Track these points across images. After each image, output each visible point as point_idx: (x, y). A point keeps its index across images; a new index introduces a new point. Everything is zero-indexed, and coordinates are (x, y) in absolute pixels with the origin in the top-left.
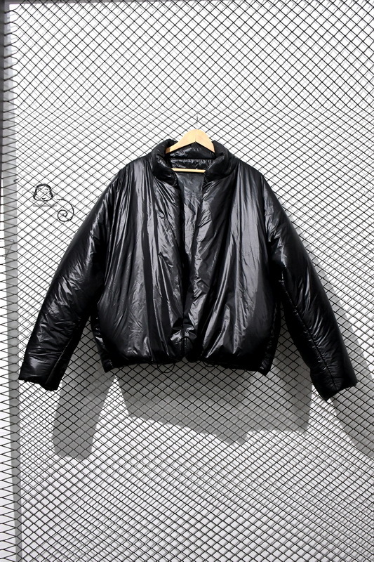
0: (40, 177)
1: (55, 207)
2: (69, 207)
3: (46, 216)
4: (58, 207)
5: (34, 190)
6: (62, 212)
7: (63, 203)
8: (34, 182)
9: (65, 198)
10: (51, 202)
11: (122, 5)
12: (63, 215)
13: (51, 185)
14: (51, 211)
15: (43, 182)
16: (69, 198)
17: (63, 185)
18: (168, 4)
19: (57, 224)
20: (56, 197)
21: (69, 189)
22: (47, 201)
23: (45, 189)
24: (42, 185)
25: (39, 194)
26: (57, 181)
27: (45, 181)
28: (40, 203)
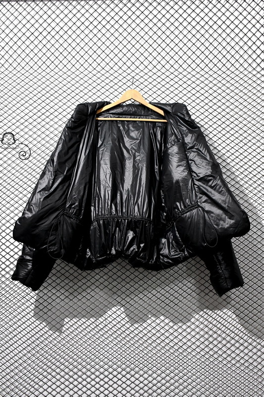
0: (5, 128)
2: (26, 149)
3: (9, 156)
4: (18, 150)
6: (22, 153)
7: (22, 146)
9: (24, 143)
10: (14, 146)
11: (58, 3)
12: (23, 155)
13: (13, 133)
14: (14, 152)
15: (7, 131)
16: (26, 143)
17: (22, 133)
18: (91, 3)
19: (18, 162)
20: (17, 142)
21: (26, 136)
22: (11, 145)
23: (9, 136)
24: (7, 133)
25: (5, 139)
26: (18, 130)
27: (9, 130)
28: (6, 146)
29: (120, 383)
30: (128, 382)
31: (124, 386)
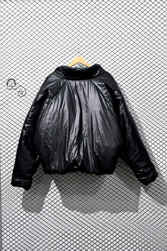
0: (9, 76)
1: (17, 90)
2: (23, 90)
3: (13, 94)
4: (18, 90)
5: (7, 81)
6: (20, 92)
7: (21, 88)
8: (7, 78)
9: (22, 85)
10: (15, 87)
12: (21, 93)
13: (15, 79)
14: (15, 92)
15: (11, 78)
16: (23, 85)
17: (21, 79)
19: (18, 98)
20: (17, 85)
21: (23, 81)
22: (13, 87)
23: (12, 81)
24: (11, 79)
25: (9, 83)
26: (18, 77)
27: (12, 77)
28: (10, 88)
29: (86, 240)
30: (92, 240)
31: (89, 242)
